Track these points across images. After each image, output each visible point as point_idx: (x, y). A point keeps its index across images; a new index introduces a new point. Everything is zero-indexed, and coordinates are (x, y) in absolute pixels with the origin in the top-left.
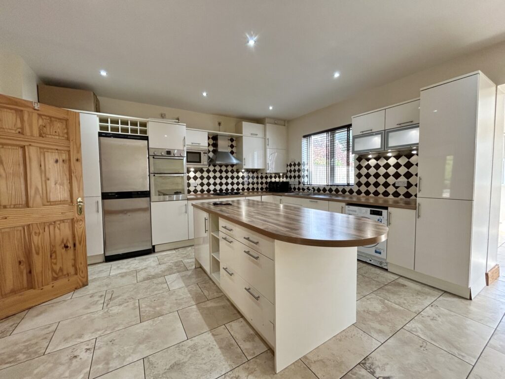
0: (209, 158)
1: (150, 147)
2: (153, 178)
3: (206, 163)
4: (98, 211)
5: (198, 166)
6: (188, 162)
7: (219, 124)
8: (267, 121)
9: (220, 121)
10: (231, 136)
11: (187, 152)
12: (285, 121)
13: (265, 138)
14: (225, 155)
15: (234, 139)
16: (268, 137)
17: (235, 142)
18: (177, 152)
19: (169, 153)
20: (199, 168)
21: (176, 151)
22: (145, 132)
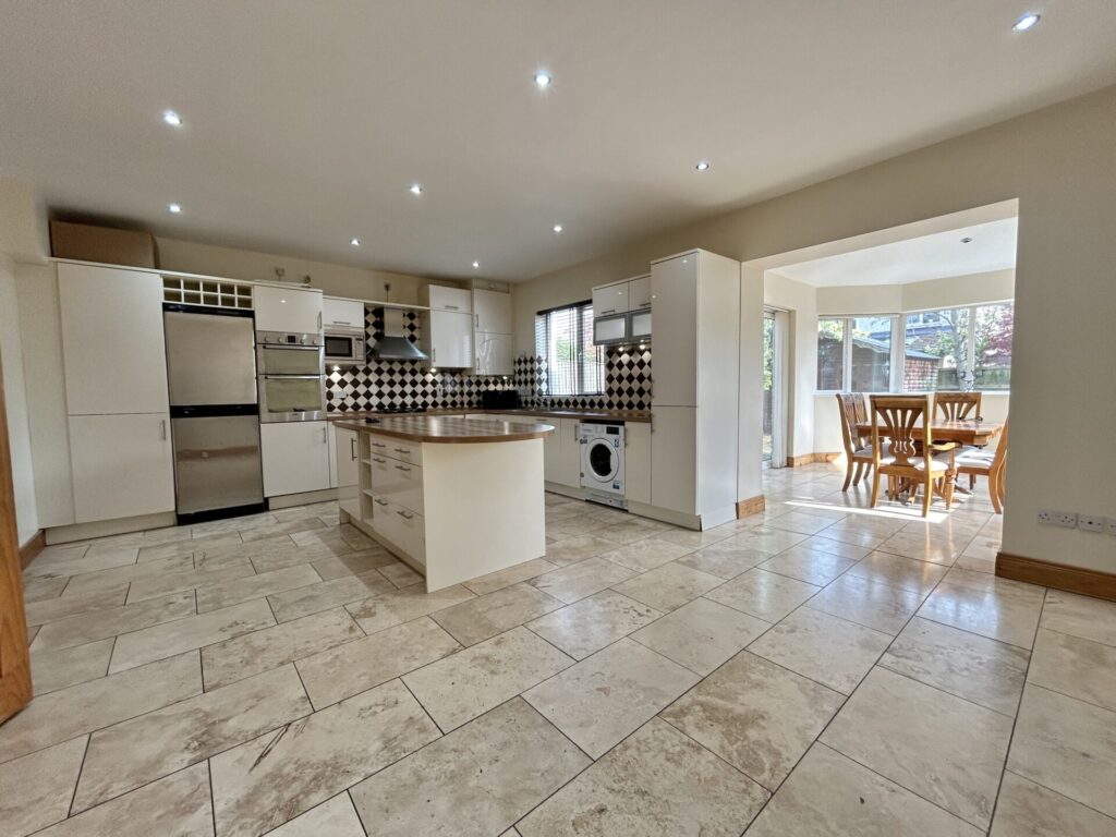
0: (368, 347)
1: (257, 329)
2: (263, 383)
3: (361, 357)
4: (164, 438)
5: (348, 362)
6: (327, 354)
7: (387, 287)
8: (474, 283)
9: (389, 282)
10: (410, 309)
11: (326, 338)
12: (508, 284)
13: (471, 314)
14: (398, 343)
15: (416, 314)
16: (477, 310)
17: (417, 321)
18: (308, 338)
19: (292, 339)
20: (349, 366)
21: (305, 337)
22: (248, 303)
